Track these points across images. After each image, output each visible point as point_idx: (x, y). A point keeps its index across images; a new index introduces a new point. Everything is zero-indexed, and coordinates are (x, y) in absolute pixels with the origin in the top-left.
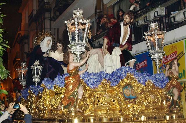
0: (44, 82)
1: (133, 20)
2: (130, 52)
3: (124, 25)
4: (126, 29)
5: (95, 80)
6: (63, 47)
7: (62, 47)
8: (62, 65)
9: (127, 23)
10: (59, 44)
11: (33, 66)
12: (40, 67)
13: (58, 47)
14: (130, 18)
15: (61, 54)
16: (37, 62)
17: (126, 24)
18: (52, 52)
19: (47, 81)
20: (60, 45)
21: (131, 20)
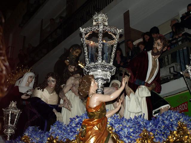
0: (29, 133)
1: (166, 48)
2: (160, 95)
3: (153, 54)
4: (155, 62)
5: (131, 130)
6: (57, 83)
7: (55, 83)
8: (54, 110)
9: (158, 52)
10: (51, 79)
11: (7, 109)
12: (17, 112)
13: (49, 83)
14: (163, 44)
15: (52, 94)
16: (13, 104)
17: (156, 53)
18: (38, 89)
19: (32, 131)
20: (53, 79)
21: (163, 48)
